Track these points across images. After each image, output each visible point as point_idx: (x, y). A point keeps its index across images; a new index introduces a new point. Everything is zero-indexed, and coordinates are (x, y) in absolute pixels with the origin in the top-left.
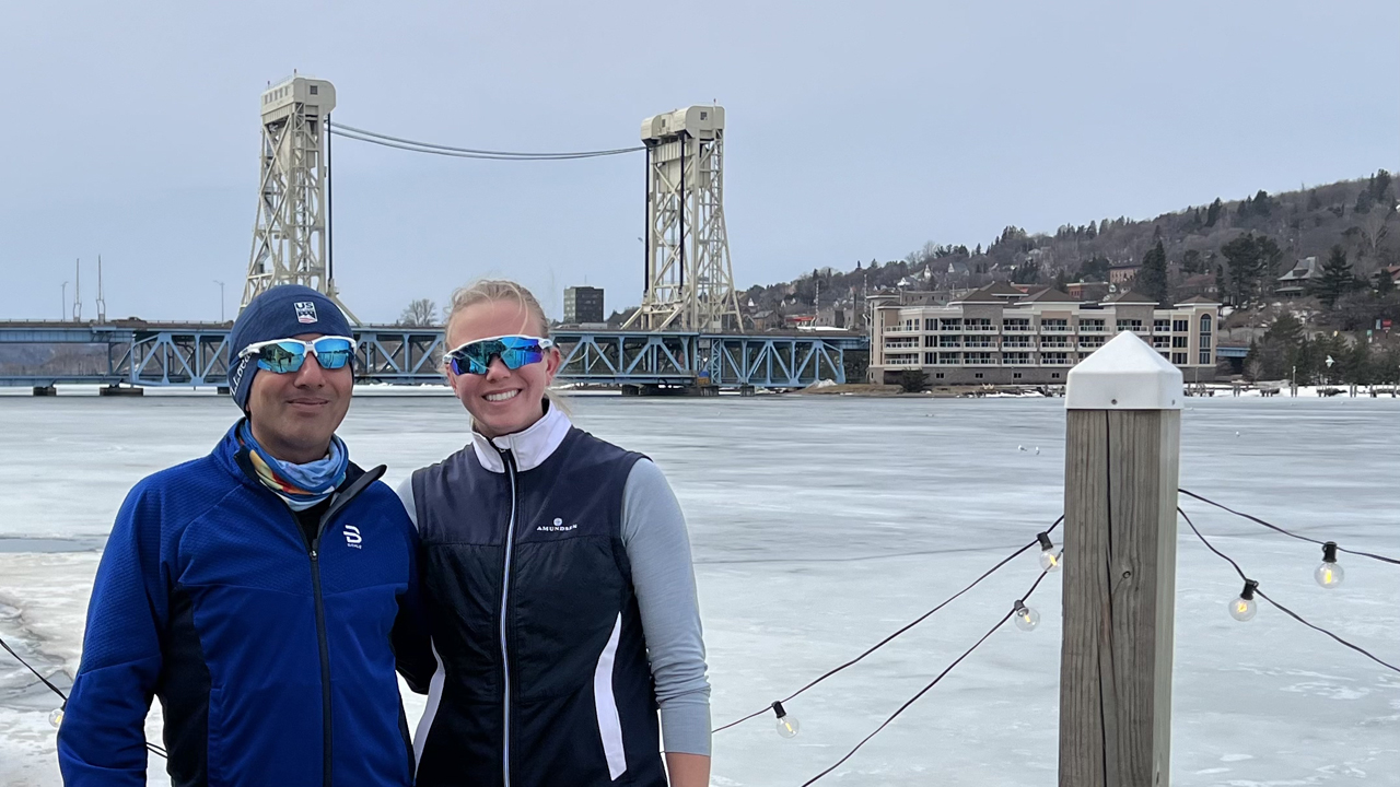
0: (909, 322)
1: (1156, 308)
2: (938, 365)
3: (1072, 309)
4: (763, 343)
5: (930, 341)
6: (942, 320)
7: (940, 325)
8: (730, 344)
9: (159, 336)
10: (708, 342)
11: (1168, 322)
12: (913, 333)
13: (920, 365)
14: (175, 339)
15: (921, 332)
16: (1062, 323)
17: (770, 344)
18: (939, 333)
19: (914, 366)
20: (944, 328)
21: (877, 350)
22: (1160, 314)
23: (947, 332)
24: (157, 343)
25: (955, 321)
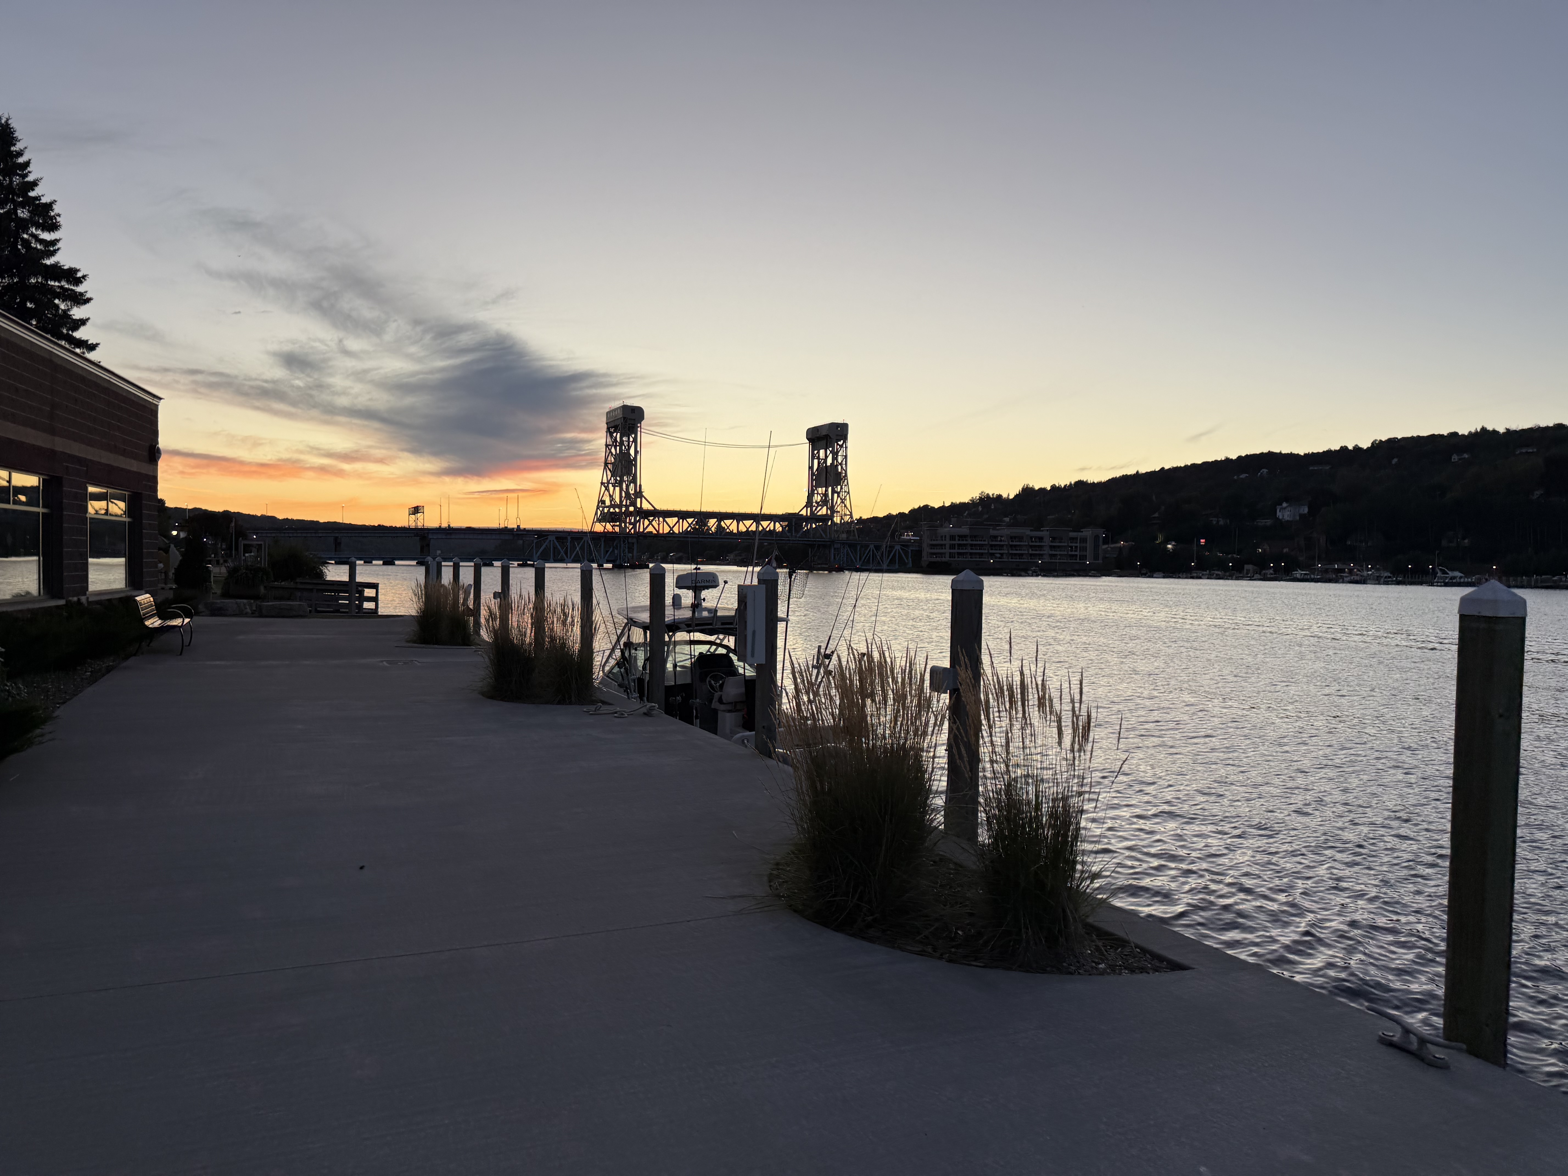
0: (942, 537)
1: (1071, 531)
2: (956, 559)
3: (1027, 532)
4: (868, 546)
5: (952, 547)
6: (959, 536)
7: (957, 538)
8: (850, 546)
9: (549, 537)
10: (839, 545)
11: (1077, 538)
12: (943, 542)
13: (947, 559)
14: (557, 538)
15: (948, 542)
16: (1020, 538)
17: (872, 547)
18: (957, 542)
19: (943, 559)
20: (959, 540)
21: (926, 550)
22: (1072, 534)
23: (961, 542)
24: (548, 541)
25: (965, 536)
